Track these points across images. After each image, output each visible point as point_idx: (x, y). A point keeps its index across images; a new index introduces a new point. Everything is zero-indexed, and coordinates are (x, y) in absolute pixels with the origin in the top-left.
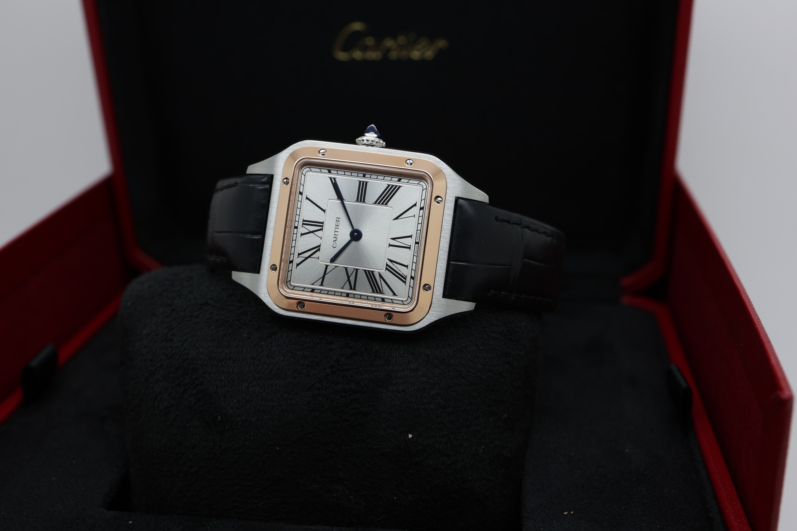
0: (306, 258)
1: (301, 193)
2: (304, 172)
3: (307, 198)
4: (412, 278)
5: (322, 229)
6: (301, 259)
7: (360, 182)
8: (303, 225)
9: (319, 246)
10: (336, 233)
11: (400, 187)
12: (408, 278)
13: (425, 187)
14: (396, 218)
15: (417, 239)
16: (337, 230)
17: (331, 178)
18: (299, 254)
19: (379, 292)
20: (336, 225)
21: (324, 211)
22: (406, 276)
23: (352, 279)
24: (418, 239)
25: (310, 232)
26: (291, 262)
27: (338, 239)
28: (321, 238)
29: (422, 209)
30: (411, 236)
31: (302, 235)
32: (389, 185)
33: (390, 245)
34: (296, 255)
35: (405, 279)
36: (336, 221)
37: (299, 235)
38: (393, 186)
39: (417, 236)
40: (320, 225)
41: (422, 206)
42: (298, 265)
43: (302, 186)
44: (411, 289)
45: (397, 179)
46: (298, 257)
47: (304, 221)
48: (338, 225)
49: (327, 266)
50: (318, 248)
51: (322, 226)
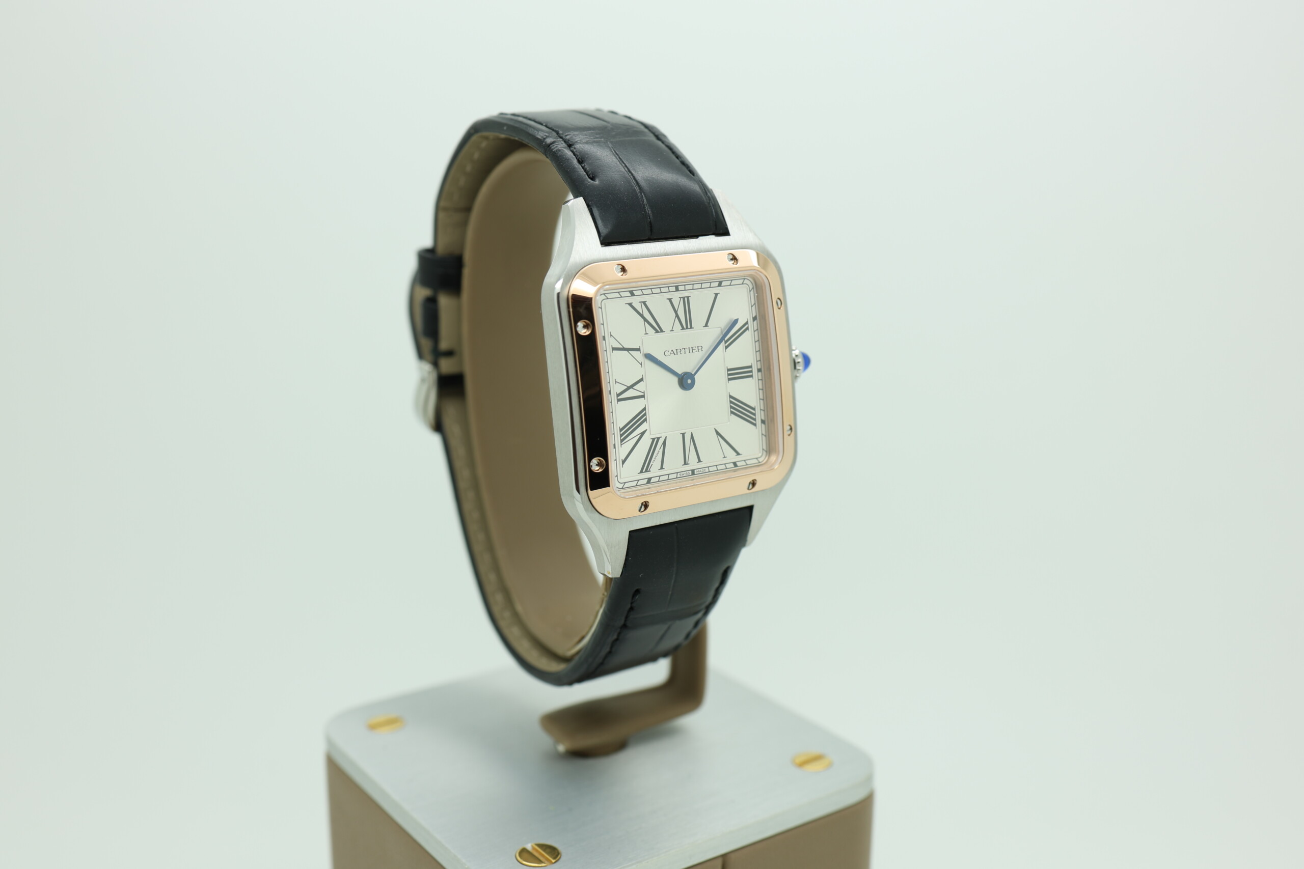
0: (642, 316)
1: (720, 284)
2: (746, 281)
3: (716, 295)
4: (649, 480)
5: (683, 328)
6: (638, 307)
7: (751, 367)
8: (682, 299)
9: (662, 331)
10: (683, 351)
11: (755, 425)
12: (647, 475)
13: (760, 460)
14: (718, 433)
15: (698, 470)
16: (687, 351)
17: (747, 323)
18: (644, 303)
19: (622, 438)
20: (693, 348)
21: (706, 325)
22: (649, 471)
23: (630, 394)
24: (698, 473)
25: (676, 312)
26: (632, 294)
27: (676, 355)
28: (672, 331)
29: (735, 464)
30: (700, 461)
31: (670, 300)
32: (754, 409)
33: (683, 434)
34: (643, 299)
35: (646, 471)
36: (698, 347)
37: (670, 295)
38: (754, 414)
39: (701, 469)
40: (687, 325)
41: (738, 464)
42: (630, 304)
43: (728, 283)
44: (635, 483)
45: (763, 418)
46: (641, 302)
47: (688, 298)
48: (694, 351)
49: (638, 350)
50: (659, 330)
51: (687, 328)
